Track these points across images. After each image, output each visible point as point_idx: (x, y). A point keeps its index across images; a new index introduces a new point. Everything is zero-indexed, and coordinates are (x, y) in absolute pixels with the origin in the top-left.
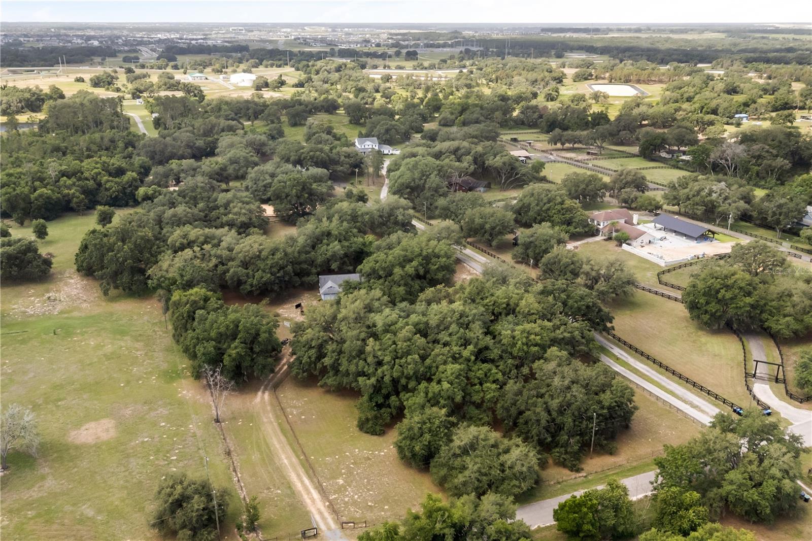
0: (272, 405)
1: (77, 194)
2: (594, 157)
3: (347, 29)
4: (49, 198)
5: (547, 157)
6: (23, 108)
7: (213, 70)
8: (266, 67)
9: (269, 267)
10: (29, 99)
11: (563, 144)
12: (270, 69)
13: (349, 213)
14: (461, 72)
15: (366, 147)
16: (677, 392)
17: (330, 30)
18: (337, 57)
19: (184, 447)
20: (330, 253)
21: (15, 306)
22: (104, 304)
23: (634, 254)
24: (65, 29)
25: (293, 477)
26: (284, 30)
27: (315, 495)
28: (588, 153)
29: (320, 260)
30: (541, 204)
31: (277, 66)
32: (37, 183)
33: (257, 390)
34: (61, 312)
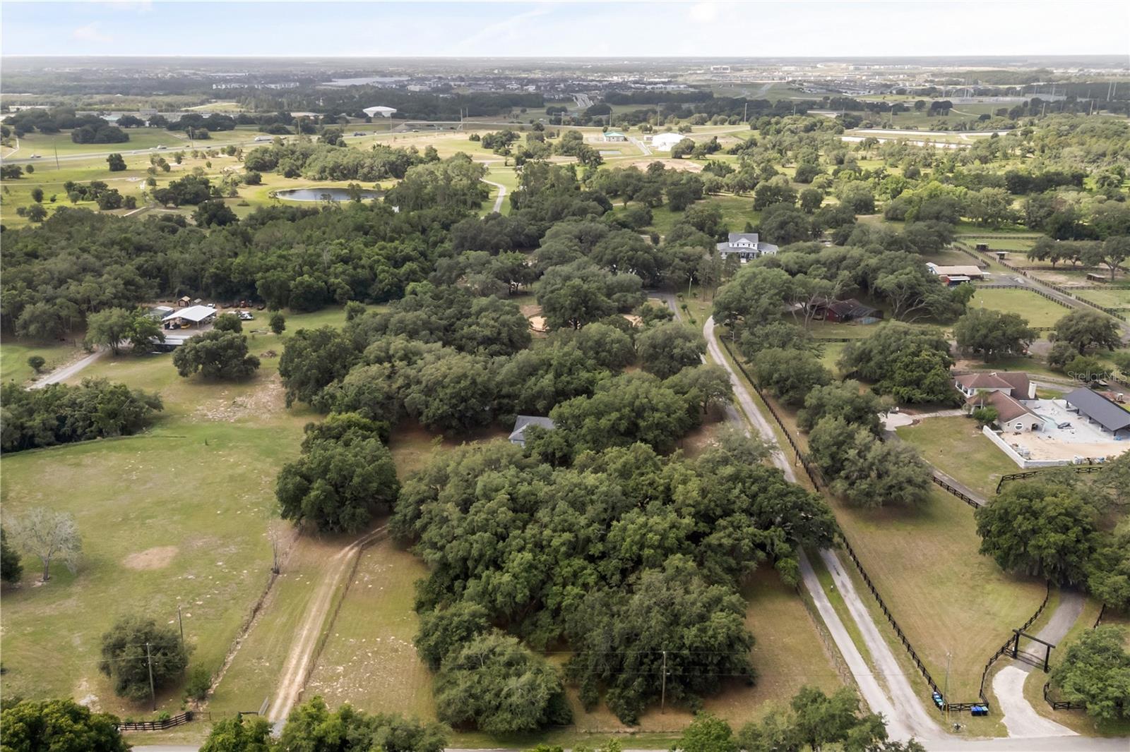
0: (349, 564)
1: (343, 284)
2: (1096, 283)
3: (877, 67)
4: (309, 286)
5: (1012, 279)
6: (386, 172)
7: (640, 128)
8: (715, 124)
9: (448, 396)
10: (394, 163)
11: (1054, 260)
12: (719, 126)
13: (595, 338)
14: (996, 136)
15: (741, 246)
16: (875, 654)
17: (852, 68)
18: (827, 109)
19: (219, 594)
20: (536, 389)
21: (200, 408)
22: (285, 417)
23: (993, 443)
24: (511, 69)
25: (297, 651)
26: (786, 68)
27: (300, 677)
28: (1090, 278)
29: (524, 394)
30: (888, 352)
31: (730, 123)
32: (306, 268)
33: (348, 544)
34: (239, 421)
